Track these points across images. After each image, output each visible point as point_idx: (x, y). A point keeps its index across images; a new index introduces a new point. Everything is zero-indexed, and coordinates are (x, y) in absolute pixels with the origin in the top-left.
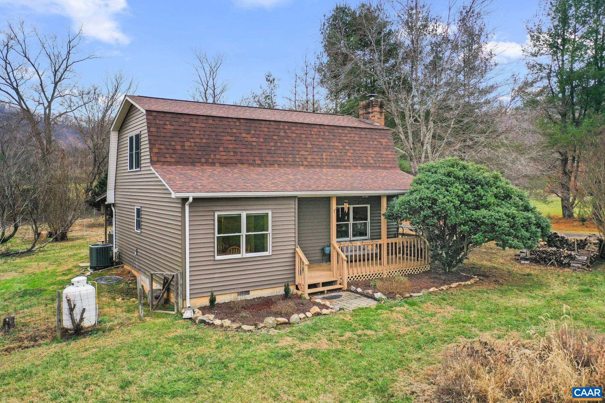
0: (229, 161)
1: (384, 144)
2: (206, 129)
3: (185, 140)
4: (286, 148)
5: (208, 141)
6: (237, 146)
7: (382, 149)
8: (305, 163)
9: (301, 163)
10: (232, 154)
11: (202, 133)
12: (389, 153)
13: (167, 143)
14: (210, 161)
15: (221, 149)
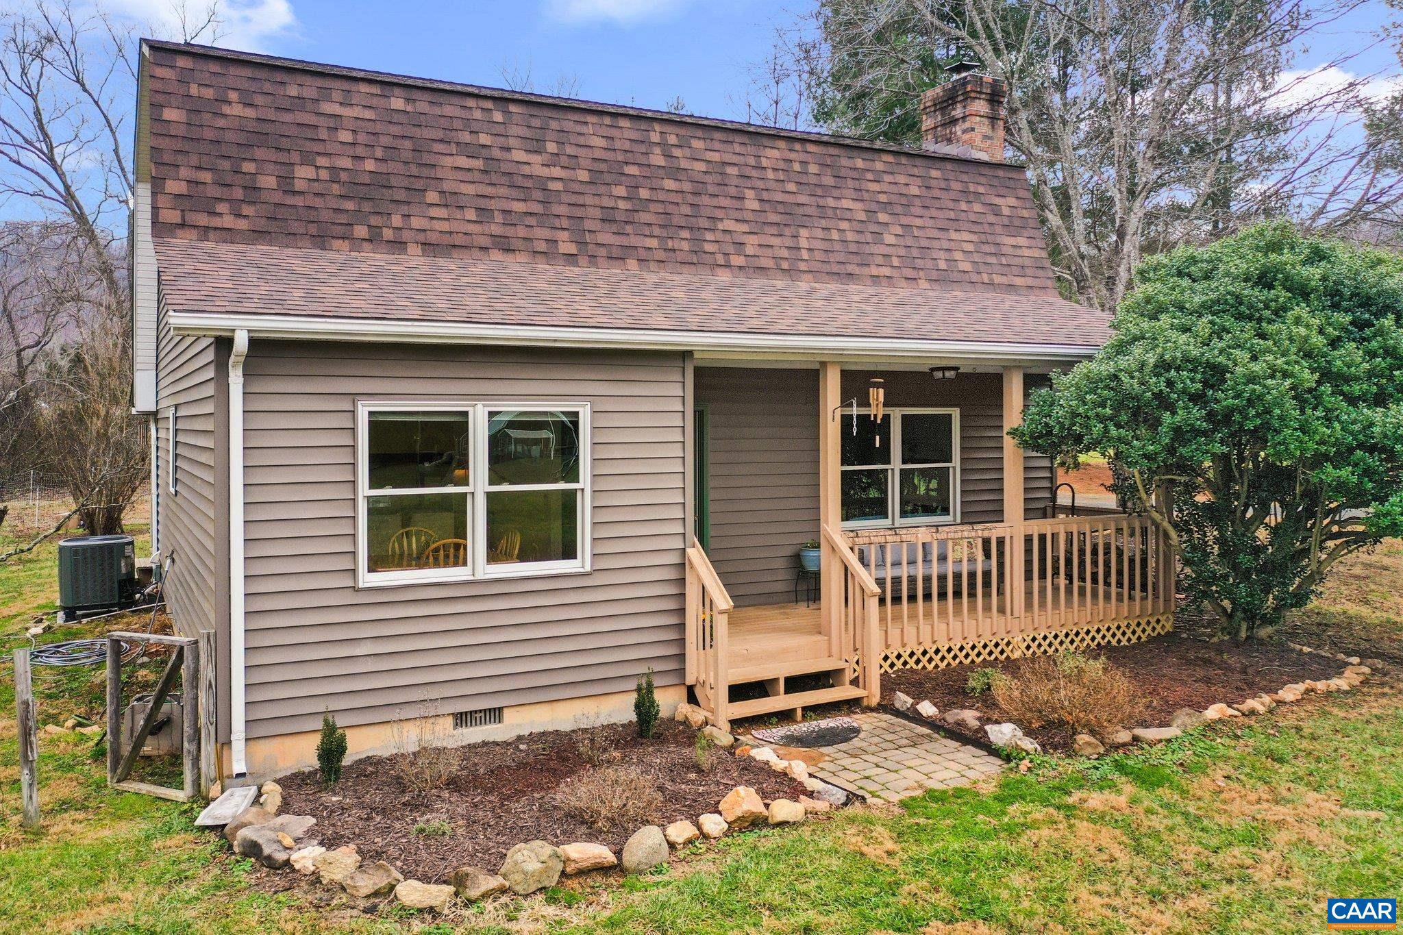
0: (458, 240)
1: (1006, 211)
2: (379, 128)
3: (296, 157)
4: (670, 209)
5: (383, 168)
6: (490, 190)
7: (999, 229)
8: (737, 260)
9: (721, 260)
10: (471, 215)
11: (362, 138)
12: (1021, 241)
13: (226, 165)
14: (388, 234)
15: (432, 197)
